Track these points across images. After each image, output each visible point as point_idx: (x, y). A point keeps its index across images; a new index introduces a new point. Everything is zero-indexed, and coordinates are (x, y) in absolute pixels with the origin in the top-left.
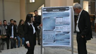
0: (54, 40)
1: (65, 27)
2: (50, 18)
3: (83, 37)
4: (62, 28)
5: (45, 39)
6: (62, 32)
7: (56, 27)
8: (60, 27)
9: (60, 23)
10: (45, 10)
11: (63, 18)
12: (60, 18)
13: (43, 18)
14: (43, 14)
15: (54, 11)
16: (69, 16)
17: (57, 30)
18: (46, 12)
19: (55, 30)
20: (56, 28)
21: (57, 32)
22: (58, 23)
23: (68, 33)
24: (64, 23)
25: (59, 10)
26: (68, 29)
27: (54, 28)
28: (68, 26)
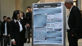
0: (45, 38)
1: (57, 24)
2: (41, 14)
3: (73, 36)
4: (54, 25)
5: (36, 37)
6: (53, 30)
7: (47, 24)
8: (52, 24)
9: (52, 20)
10: (36, 6)
11: (55, 15)
12: (52, 14)
13: (34, 14)
14: (34, 10)
15: (45, 8)
16: (61, 12)
17: (49, 28)
18: (37, 9)
19: (46, 27)
21: (48, 29)
22: (50, 20)
23: (60, 30)
24: (55, 20)
25: (51, 7)
26: (60, 26)
27: (45, 25)
28: (60, 23)
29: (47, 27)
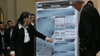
0: (52, 52)
1: (69, 31)
2: (47, 18)
4: (64, 33)
5: (40, 50)
6: (63, 40)
7: (55, 31)
8: (61, 31)
9: (61, 26)
11: (66, 18)
12: (61, 17)
13: (37, 18)
15: (53, 8)
16: (74, 14)
17: (57, 37)
18: (41, 9)
19: (53, 36)
20: (55, 34)
21: (56, 39)
22: (59, 26)
24: (66, 25)
25: (60, 6)
26: (72, 35)
28: (73, 30)
29: (55, 36)
